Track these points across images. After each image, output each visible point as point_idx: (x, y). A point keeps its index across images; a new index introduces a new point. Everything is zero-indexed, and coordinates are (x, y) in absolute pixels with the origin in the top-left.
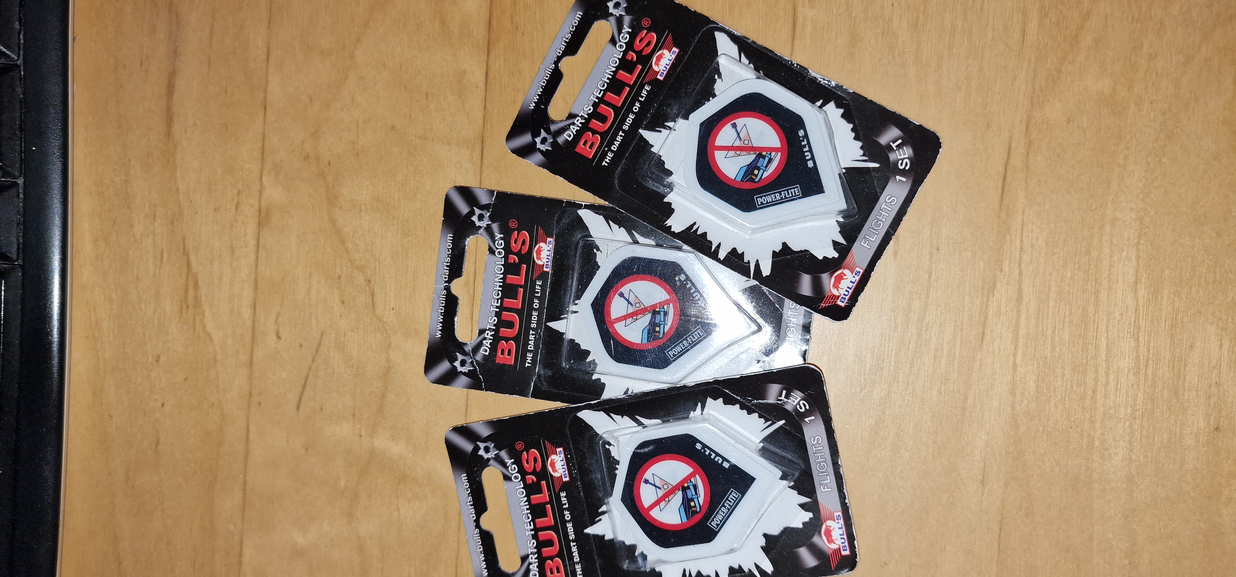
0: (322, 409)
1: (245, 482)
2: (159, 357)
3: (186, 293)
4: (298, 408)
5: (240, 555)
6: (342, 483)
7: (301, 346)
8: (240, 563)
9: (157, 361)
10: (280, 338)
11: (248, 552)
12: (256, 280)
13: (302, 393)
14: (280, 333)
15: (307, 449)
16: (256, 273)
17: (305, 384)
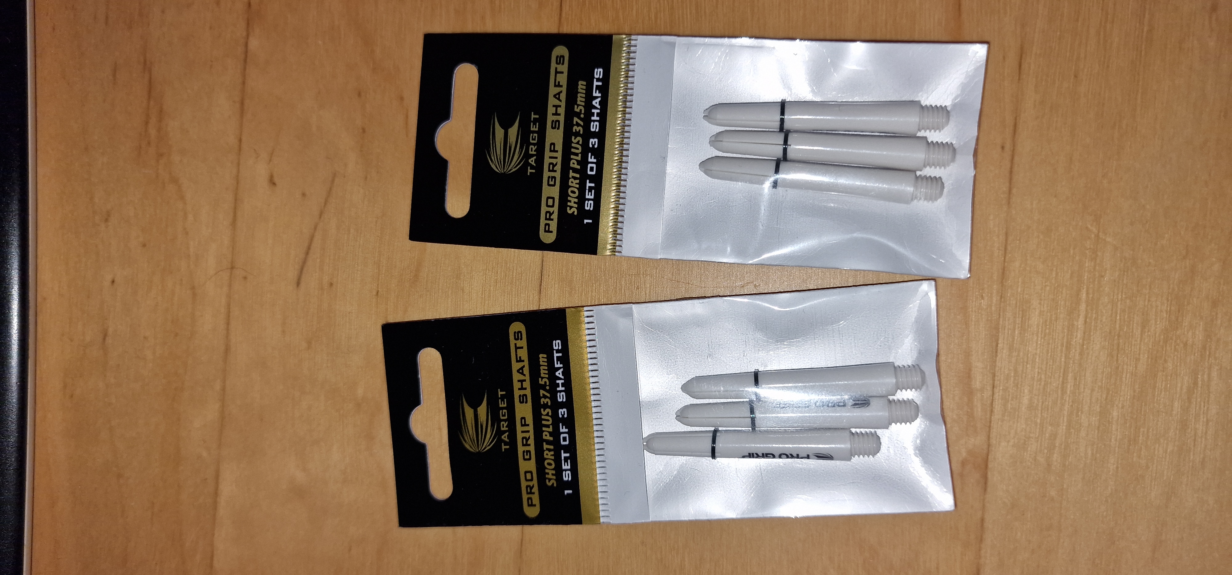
0: (331, 284)
1: (223, 389)
2: (108, 214)
3: (147, 123)
4: (298, 284)
5: (216, 493)
6: (360, 392)
7: (304, 195)
8: (215, 505)
9: (106, 220)
10: (274, 184)
11: (227, 489)
12: (242, 103)
13: (304, 262)
14: (276, 180)
15: (309, 343)
16: (243, 91)
17: (309, 248)
